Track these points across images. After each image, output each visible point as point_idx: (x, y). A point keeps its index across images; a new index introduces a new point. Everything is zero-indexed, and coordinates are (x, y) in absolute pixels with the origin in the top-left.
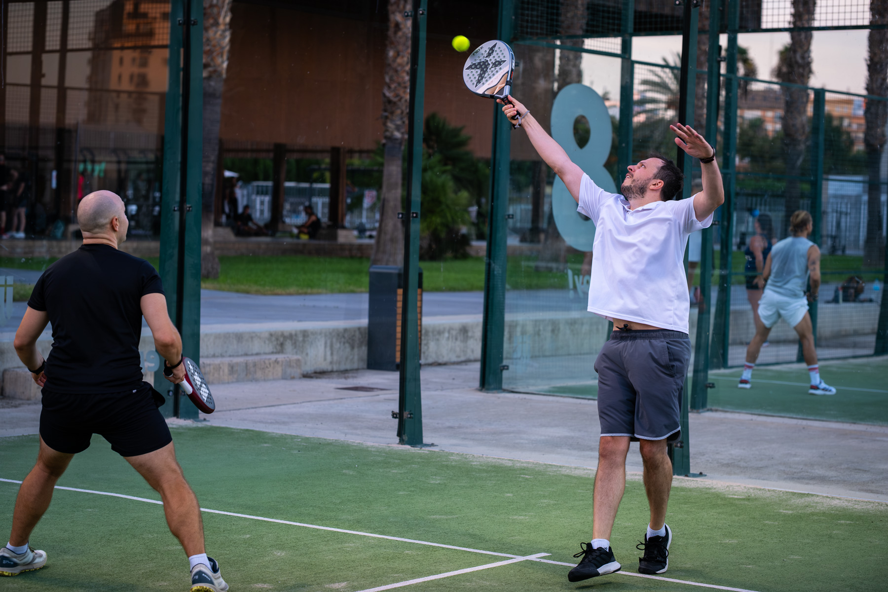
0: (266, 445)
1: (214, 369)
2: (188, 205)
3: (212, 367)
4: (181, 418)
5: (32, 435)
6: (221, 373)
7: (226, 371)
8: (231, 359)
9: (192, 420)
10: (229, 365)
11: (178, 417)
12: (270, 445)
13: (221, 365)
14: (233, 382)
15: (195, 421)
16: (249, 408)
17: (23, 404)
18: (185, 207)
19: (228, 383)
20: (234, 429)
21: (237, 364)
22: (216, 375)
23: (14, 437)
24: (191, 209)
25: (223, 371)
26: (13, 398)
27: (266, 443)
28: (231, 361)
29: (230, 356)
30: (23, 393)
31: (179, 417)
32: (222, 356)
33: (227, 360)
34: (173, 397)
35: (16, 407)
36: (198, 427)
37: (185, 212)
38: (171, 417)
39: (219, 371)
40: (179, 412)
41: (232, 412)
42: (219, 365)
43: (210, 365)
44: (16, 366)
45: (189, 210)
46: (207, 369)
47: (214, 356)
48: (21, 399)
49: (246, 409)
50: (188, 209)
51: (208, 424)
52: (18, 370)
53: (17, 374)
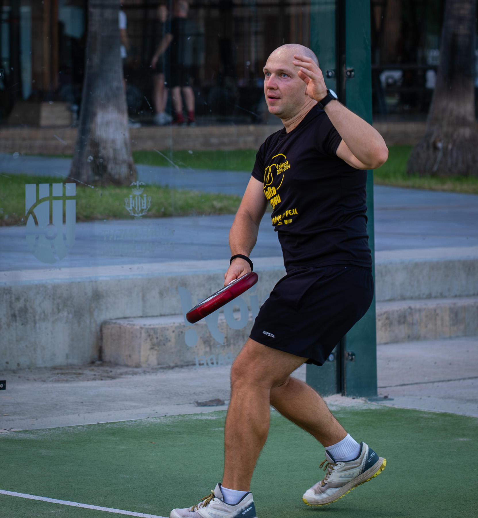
0: (461, 439)
1: (427, 316)
2: (349, 69)
3: (423, 314)
4: (347, 396)
5: (111, 423)
6: (439, 323)
7: (447, 318)
8: (455, 301)
9: (363, 398)
10: (451, 310)
11: (343, 395)
12: (468, 440)
13: (438, 311)
14: (458, 337)
15: (370, 400)
16: (464, 379)
17: (126, 373)
18: (345, 71)
19: (450, 338)
20: (425, 413)
21: (464, 309)
22: (430, 326)
23: (83, 426)
24: (353, 73)
25: (442, 320)
26: (115, 364)
27: (464, 435)
28: (455, 304)
29: (456, 296)
30: (130, 356)
31: (346, 394)
32: (442, 296)
33: (447, 303)
34: (335, 362)
35: (113, 378)
36: (370, 409)
37: (345, 79)
38: (333, 394)
39: (436, 319)
40: (345, 386)
41: (436, 384)
42: (435, 310)
43: (420, 310)
44: (121, 316)
45: (350, 76)
46: (417, 317)
47: (429, 297)
48: (127, 366)
49: (460, 380)
50: (349, 73)
51: (388, 404)
52: (121, 322)
53: (120, 328)
